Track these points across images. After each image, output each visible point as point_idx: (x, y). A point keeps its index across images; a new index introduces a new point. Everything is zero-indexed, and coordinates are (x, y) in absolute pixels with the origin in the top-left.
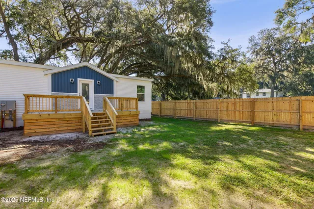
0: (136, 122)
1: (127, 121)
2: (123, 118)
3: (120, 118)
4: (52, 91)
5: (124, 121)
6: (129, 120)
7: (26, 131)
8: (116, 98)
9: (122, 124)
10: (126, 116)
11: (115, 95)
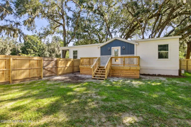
0: (136, 76)
1: (128, 73)
2: (125, 72)
3: (122, 71)
4: (101, 55)
5: (125, 73)
6: (130, 73)
7: (81, 72)
8: (135, 57)
9: (123, 75)
10: (127, 70)
11: (135, 55)
